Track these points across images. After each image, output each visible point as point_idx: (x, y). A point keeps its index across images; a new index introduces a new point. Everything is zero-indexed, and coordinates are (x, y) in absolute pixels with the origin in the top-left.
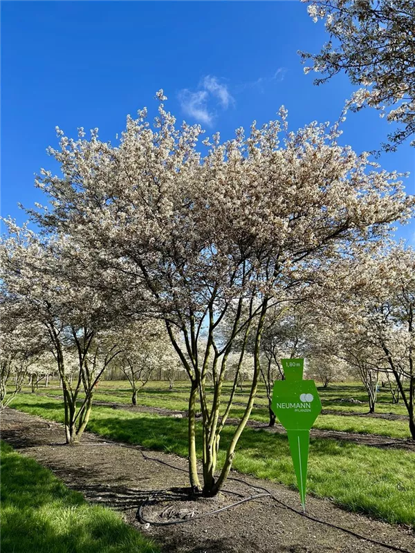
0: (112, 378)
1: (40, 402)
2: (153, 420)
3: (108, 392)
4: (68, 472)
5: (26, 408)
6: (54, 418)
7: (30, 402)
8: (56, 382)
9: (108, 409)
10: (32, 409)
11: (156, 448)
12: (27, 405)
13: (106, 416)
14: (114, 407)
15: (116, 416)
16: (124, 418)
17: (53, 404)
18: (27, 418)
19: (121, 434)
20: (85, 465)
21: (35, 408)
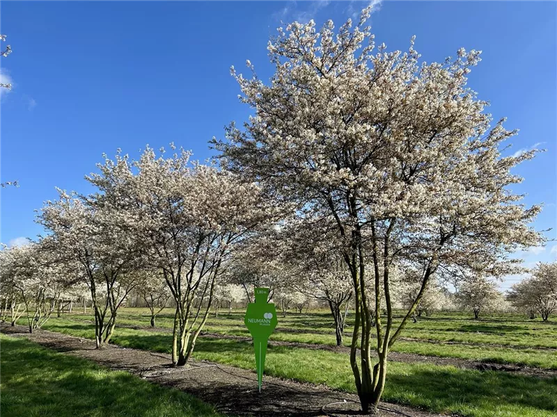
0: (137, 305)
1: (69, 325)
2: (165, 337)
3: (131, 317)
4: (99, 362)
5: (58, 329)
6: (84, 335)
7: (59, 325)
8: (79, 308)
9: (129, 330)
10: (63, 330)
11: (160, 351)
12: (57, 326)
13: (128, 334)
14: (135, 328)
15: (136, 334)
16: (142, 335)
17: (80, 326)
18: (60, 336)
19: (138, 344)
20: (111, 359)
21: (65, 329)
